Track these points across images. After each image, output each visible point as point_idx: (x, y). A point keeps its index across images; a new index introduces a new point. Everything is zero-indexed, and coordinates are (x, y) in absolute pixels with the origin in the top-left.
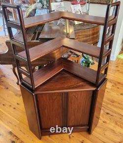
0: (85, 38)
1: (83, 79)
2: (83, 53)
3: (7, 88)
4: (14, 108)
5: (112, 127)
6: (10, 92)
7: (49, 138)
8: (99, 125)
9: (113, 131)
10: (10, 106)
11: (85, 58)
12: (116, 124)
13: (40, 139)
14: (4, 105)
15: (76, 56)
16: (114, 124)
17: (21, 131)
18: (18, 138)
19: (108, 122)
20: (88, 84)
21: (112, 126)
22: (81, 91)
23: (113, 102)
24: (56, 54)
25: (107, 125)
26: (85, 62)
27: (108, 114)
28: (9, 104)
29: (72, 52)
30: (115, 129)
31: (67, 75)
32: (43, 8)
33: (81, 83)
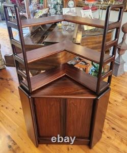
0: (94, 45)
1: (84, 86)
2: (92, 61)
3: (13, 92)
4: (16, 112)
5: (116, 144)
6: (15, 96)
7: (46, 147)
8: (102, 140)
9: (117, 148)
10: (13, 109)
11: (95, 67)
12: (122, 141)
13: (37, 147)
14: (7, 108)
15: (84, 64)
16: (119, 142)
17: (19, 136)
18: (15, 143)
19: (113, 138)
20: (89, 92)
21: (116, 142)
22: (81, 99)
23: (121, 116)
24: (61, 59)
25: (111, 141)
26: (94, 71)
27: (113, 129)
28: (12, 108)
29: (80, 60)
30: (119, 147)
31: (69, 81)
32: (56, 14)
33: (81, 91)
